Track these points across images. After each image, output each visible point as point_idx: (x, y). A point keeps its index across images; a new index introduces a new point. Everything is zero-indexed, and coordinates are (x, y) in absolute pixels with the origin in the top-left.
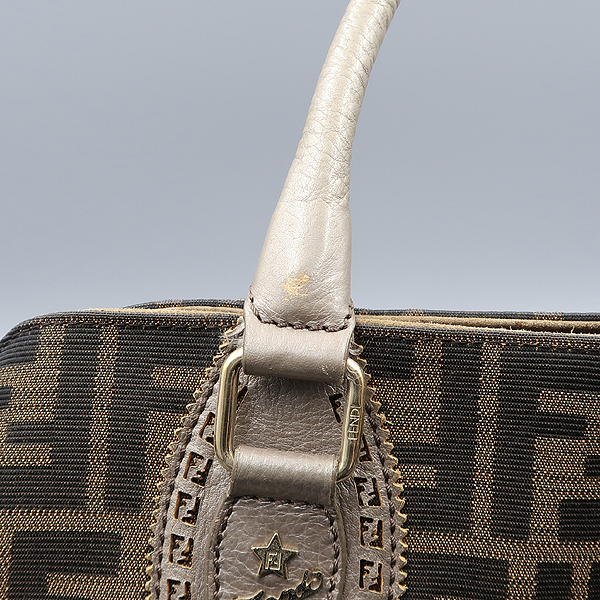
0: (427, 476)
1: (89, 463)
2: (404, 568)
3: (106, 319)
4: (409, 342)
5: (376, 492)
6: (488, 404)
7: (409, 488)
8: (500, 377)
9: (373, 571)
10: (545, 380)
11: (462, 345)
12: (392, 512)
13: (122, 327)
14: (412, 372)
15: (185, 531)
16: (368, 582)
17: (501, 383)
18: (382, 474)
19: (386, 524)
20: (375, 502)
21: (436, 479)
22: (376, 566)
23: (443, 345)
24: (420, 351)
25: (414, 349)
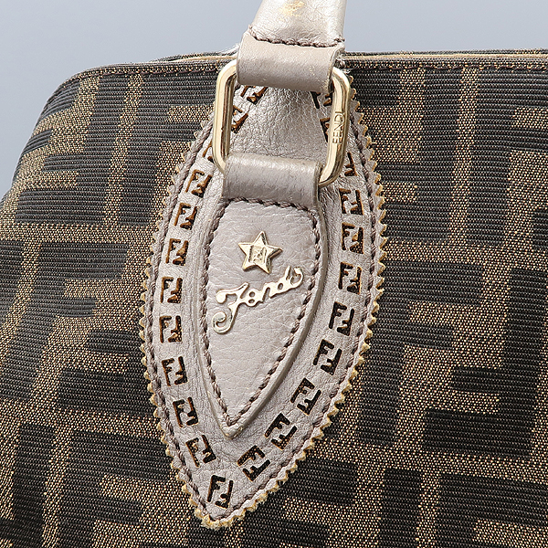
0: (408, 191)
1: (107, 185)
2: (382, 274)
3: (134, 70)
4: (396, 71)
5: (359, 203)
6: (466, 122)
7: (391, 202)
8: (478, 97)
9: (352, 274)
10: (520, 98)
11: (444, 70)
12: (373, 222)
13: (147, 75)
14: (397, 99)
15: (182, 235)
16: (347, 283)
17: (478, 102)
18: (365, 187)
19: (367, 233)
20: (358, 211)
21: (416, 194)
22: (355, 269)
23: (426, 73)
24: (405, 78)
25: (399, 78)
